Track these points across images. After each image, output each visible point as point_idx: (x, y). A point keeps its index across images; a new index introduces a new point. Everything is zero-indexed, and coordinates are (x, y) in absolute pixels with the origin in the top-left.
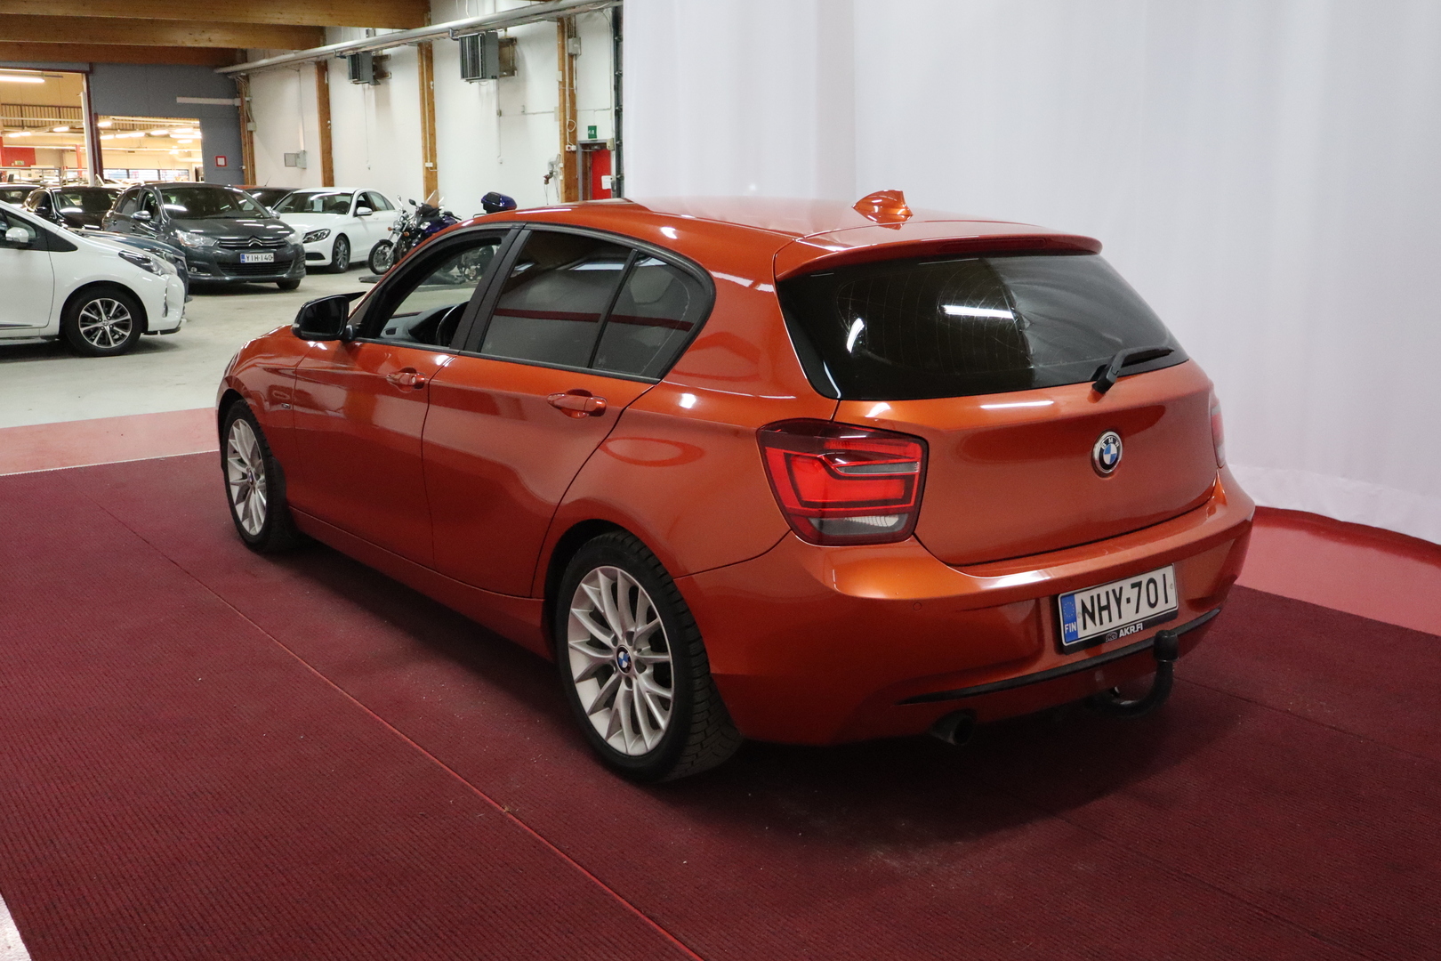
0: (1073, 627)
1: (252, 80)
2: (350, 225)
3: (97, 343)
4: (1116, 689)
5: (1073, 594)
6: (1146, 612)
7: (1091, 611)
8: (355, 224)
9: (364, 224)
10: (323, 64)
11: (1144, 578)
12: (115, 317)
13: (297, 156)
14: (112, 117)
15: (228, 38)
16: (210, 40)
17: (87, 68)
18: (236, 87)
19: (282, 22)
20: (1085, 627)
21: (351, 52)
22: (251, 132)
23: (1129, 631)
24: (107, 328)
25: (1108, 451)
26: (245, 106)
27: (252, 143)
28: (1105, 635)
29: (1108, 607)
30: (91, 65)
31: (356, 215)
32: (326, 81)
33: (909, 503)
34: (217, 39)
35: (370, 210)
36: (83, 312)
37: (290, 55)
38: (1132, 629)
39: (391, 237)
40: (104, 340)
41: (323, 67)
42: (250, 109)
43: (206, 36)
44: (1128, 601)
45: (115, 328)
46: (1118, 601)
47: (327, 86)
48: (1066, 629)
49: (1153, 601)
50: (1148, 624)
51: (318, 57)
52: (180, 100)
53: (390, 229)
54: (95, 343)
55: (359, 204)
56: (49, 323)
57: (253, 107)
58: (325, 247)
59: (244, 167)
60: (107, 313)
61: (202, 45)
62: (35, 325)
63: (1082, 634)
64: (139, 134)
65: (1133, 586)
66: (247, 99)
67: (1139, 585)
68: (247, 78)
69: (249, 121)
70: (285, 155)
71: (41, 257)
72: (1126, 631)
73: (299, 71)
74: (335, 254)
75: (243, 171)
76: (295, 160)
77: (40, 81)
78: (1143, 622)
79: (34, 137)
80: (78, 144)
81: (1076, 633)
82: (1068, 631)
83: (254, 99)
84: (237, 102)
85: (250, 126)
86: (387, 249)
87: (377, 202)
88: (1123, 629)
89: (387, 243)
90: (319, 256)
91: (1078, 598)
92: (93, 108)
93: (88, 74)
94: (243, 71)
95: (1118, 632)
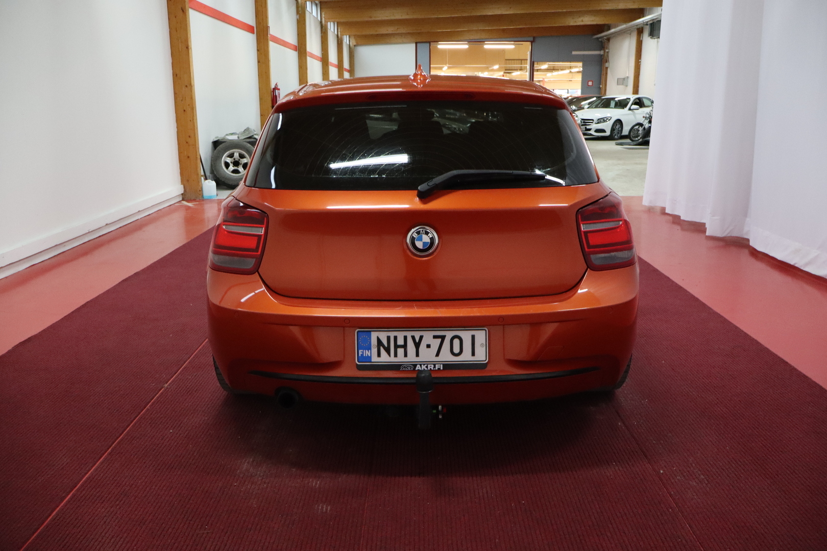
0: (367, 353)
1: (611, 41)
2: (626, 114)
4: (440, 407)
5: (371, 331)
7: (386, 345)
8: (628, 114)
9: (634, 114)
10: (641, 30)
11: (449, 335)
13: (624, 79)
14: (547, 63)
15: (591, 19)
16: (582, 21)
17: (532, 39)
18: (603, 45)
19: (608, 8)
20: (379, 355)
21: (651, 22)
22: (607, 68)
23: (427, 367)
25: (420, 239)
26: (606, 55)
27: (607, 73)
28: (402, 365)
29: (405, 346)
30: (534, 38)
31: (630, 109)
32: (641, 39)
33: (258, 252)
34: (588, 20)
35: (638, 107)
37: (624, 26)
39: (644, 121)
41: (640, 31)
42: (608, 56)
43: (580, 19)
44: (428, 346)
47: (642, 41)
48: (360, 353)
50: (447, 366)
51: (637, 25)
52: (574, 53)
53: (644, 117)
55: (635, 103)
57: (610, 55)
58: (607, 126)
59: (601, 86)
61: (578, 24)
63: (375, 359)
64: (567, 71)
66: (607, 51)
67: (443, 338)
68: (608, 40)
69: (606, 62)
70: (618, 79)
73: (630, 34)
74: (613, 130)
75: (600, 88)
76: (622, 81)
77: (512, 47)
78: (443, 364)
79: (521, 75)
80: (544, 77)
81: (370, 357)
82: (362, 355)
83: (610, 51)
84: (602, 52)
85: (607, 65)
86: (640, 127)
87: (646, 102)
88: (421, 365)
89: (641, 125)
90: (603, 131)
91: (374, 336)
92: (532, 58)
93: (532, 42)
94: (606, 36)
95: (415, 366)
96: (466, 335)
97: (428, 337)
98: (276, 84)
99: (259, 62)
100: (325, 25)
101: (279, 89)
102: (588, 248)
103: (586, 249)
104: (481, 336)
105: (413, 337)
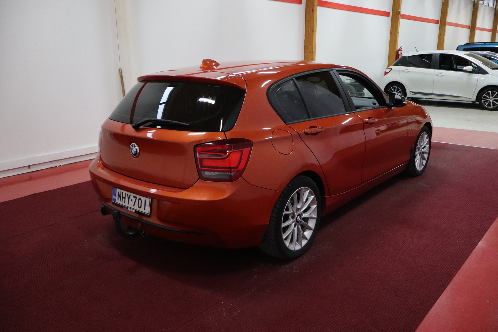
3: (487, 106)
6: (136, 207)
11: (138, 197)
12: (495, 97)
24: (491, 101)
36: (485, 95)
38: (132, 210)
40: (489, 105)
45: (494, 101)
46: (129, 198)
49: (140, 206)
54: (486, 106)
56: (472, 97)
60: (492, 96)
62: (468, 97)
65: (134, 197)
71: (475, 76)
72: (130, 210)
95: (127, 208)
96: (143, 199)
97: (132, 195)
98: (400, 48)
99: (391, 34)
100: (477, 3)
101: (402, 51)
102: (201, 167)
103: (200, 168)
104: (148, 201)
105: (128, 194)
